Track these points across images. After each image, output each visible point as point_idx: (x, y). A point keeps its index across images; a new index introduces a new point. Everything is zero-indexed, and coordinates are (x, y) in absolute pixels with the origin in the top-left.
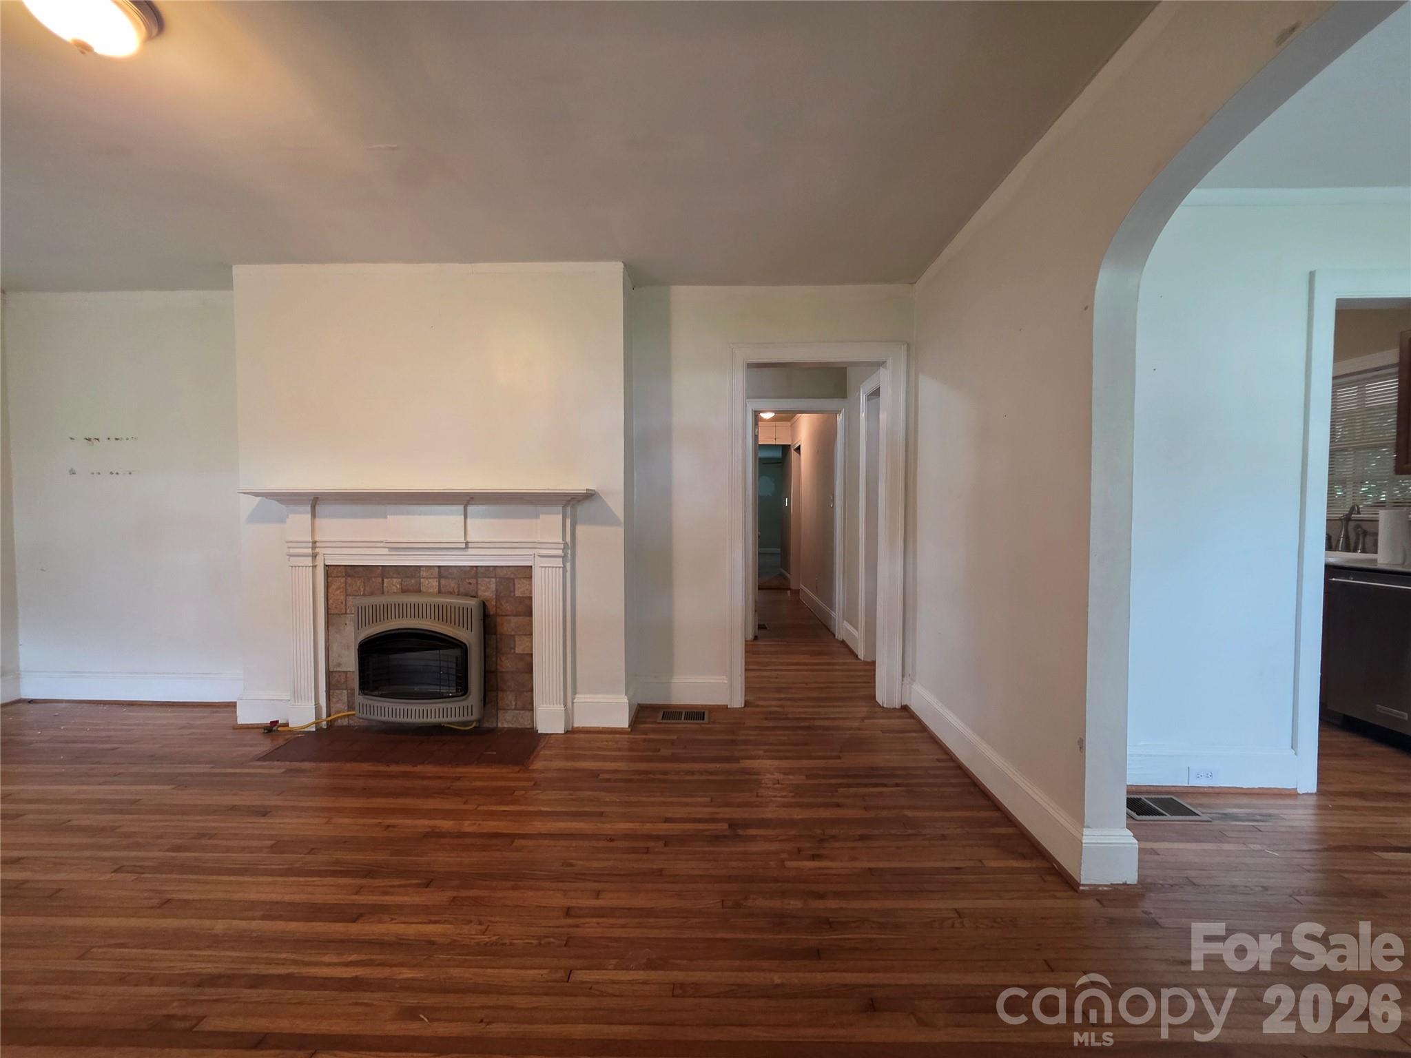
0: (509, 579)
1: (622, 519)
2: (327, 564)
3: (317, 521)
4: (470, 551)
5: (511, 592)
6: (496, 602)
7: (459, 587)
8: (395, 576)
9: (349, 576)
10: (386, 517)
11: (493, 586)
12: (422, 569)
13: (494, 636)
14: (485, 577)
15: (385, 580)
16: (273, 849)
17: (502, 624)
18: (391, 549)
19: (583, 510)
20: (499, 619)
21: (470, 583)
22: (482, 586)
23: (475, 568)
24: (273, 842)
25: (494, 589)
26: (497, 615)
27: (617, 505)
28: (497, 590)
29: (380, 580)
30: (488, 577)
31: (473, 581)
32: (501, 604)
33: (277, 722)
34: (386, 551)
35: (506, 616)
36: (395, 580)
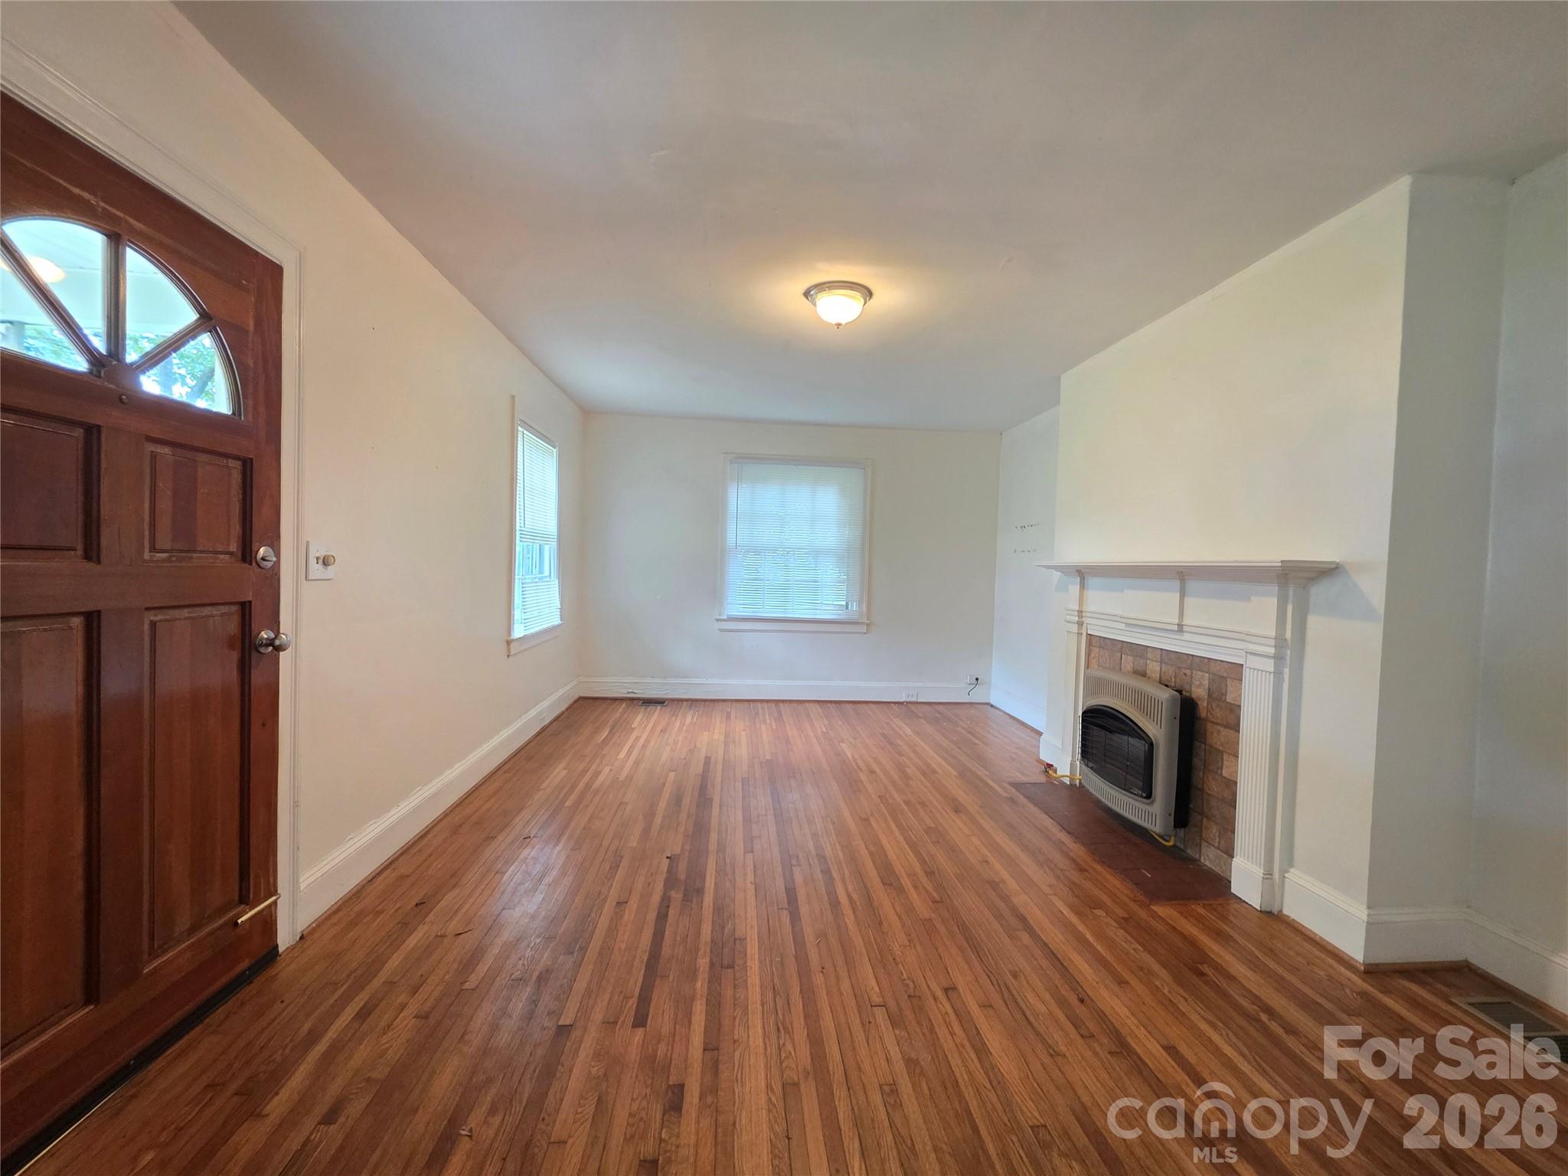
0: (1222, 677)
1: (1381, 610)
2: (1089, 633)
3: (1085, 592)
4: (1187, 636)
5: (1222, 694)
6: (1208, 704)
7: (1175, 677)
8: (1129, 653)
9: (1103, 648)
10: (1123, 591)
11: (1206, 683)
12: (1149, 649)
13: (1203, 745)
14: (1200, 670)
15: (1123, 656)
16: (928, 831)
17: (1212, 733)
18: (1127, 624)
19: (1320, 592)
20: (1209, 726)
21: (1185, 674)
22: (1196, 680)
23: (1190, 657)
24: (932, 825)
25: (1207, 687)
26: (1206, 720)
27: (1374, 588)
28: (1209, 689)
29: (1119, 654)
30: (1202, 671)
31: (1188, 672)
32: (1212, 707)
33: (1052, 766)
34: (1122, 626)
35: (1217, 724)
36: (1129, 657)
